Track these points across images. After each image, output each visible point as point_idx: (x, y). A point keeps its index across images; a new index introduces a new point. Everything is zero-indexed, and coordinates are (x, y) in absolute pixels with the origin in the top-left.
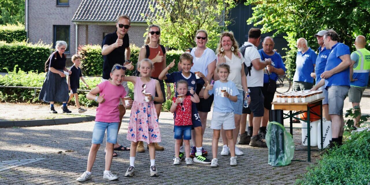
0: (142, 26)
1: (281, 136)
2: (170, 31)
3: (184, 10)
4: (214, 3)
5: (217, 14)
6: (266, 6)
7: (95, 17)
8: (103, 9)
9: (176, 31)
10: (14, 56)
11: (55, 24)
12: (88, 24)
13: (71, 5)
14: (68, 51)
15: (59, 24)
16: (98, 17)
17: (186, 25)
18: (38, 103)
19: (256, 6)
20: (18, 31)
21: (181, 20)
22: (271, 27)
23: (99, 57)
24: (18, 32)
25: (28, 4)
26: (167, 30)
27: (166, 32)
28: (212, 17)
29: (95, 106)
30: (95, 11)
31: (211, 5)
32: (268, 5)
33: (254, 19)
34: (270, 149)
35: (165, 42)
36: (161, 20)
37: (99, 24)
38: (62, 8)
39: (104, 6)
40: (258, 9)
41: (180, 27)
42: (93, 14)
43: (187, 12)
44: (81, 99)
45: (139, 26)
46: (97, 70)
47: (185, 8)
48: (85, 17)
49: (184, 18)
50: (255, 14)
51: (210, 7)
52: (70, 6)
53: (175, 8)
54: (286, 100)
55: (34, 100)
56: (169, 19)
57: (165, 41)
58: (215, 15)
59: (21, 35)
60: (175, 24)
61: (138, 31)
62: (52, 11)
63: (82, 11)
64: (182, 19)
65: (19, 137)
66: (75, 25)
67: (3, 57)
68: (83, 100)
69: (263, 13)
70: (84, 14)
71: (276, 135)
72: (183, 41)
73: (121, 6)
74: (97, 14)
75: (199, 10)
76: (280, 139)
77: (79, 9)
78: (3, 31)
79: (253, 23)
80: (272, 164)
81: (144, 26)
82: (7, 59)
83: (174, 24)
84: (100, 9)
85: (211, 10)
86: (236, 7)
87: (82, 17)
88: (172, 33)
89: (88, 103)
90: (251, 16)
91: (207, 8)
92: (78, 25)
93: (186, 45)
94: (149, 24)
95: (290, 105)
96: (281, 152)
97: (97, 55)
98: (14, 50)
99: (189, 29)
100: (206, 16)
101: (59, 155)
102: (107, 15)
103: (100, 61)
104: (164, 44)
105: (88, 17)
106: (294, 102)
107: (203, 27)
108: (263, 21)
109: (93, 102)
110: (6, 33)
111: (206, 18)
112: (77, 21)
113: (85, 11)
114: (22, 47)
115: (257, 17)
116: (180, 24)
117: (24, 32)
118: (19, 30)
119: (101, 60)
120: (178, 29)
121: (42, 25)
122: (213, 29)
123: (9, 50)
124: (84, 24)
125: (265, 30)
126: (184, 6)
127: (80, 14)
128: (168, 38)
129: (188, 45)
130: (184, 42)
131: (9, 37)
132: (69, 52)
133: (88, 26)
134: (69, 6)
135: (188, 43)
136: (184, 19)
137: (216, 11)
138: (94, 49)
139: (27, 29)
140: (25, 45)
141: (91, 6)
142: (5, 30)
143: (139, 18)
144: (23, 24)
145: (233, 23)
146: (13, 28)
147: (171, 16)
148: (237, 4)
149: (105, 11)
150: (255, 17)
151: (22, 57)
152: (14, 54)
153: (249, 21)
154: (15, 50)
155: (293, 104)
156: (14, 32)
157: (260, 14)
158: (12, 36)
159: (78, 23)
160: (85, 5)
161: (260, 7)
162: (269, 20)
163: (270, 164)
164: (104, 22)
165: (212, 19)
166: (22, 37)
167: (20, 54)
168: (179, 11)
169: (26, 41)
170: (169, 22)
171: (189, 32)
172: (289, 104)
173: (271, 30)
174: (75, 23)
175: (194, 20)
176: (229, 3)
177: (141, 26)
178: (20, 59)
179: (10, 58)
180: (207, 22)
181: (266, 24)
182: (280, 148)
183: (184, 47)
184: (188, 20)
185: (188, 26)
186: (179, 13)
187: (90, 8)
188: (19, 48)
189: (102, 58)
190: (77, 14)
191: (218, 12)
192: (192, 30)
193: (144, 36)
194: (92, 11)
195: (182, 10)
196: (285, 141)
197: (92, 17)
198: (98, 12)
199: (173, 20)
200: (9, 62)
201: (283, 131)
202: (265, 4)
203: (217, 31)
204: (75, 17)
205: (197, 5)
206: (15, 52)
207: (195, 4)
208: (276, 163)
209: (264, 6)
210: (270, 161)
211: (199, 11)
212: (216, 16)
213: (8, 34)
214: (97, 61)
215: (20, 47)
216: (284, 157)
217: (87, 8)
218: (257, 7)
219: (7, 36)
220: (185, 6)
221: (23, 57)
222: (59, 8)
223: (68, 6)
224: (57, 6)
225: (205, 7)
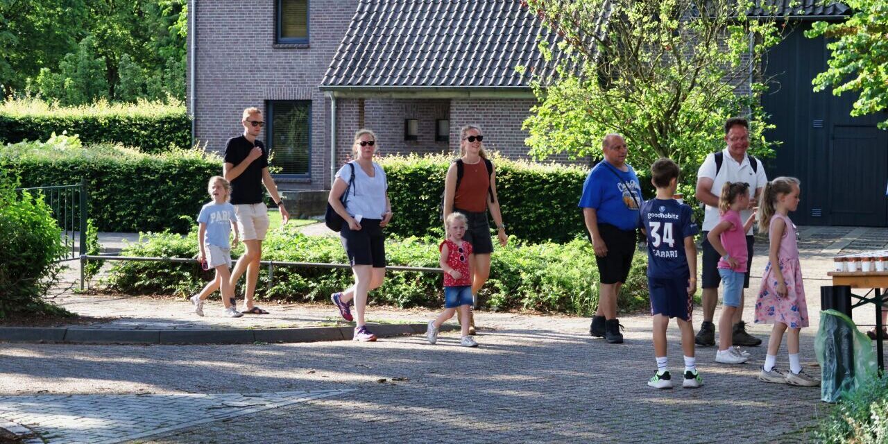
0: (516, 100)
1: (846, 340)
2: (595, 112)
3: (636, 55)
4: (719, 35)
5: (729, 63)
6: (868, 39)
7: (384, 77)
8: (405, 52)
9: (614, 111)
10: (170, 188)
11: (270, 97)
12: (365, 95)
13: (314, 44)
14: (307, 174)
15: (281, 97)
16: (393, 77)
17: (643, 97)
18: (279, 301)
19: (839, 39)
20: (170, 118)
21: (626, 82)
22: (882, 98)
23: (401, 187)
24: (169, 120)
25: (196, 43)
26: (587, 111)
27: (586, 116)
28: (713, 72)
29: (420, 305)
30: (383, 60)
31: (710, 38)
32: (873, 37)
33: (833, 76)
34: (825, 369)
35: (582, 145)
36: (570, 82)
37: (395, 96)
38: (288, 52)
39: (409, 44)
40: (844, 48)
41: (624, 100)
42: (379, 68)
43: (645, 59)
44: (384, 290)
45: (507, 100)
46: (397, 222)
47: (637, 49)
48: (356, 77)
49: (636, 76)
50: (836, 62)
51: (707, 45)
52: (312, 45)
53: (611, 50)
54: (859, 267)
55: (269, 293)
56: (594, 80)
57: (582, 142)
58: (722, 66)
59: (178, 129)
60: (611, 92)
61: (506, 113)
62: (261, 61)
63: (346, 60)
64: (628, 78)
65: (279, 358)
66: (328, 101)
67: (142, 192)
68: (390, 292)
69: (857, 59)
70: (352, 69)
71: (836, 338)
72: (633, 140)
73: (455, 44)
74: (388, 69)
75: (676, 53)
76: (845, 347)
77: (340, 56)
78: (128, 118)
79: (829, 88)
80: (828, 398)
81: (522, 100)
82: (153, 196)
83: (608, 93)
84: (396, 53)
85: (712, 53)
86: (781, 43)
87: (348, 77)
88: (603, 119)
89: (403, 297)
90: (826, 68)
91: (701, 48)
92: (338, 101)
93: (641, 150)
94: (537, 95)
95: (868, 276)
96: (847, 373)
97: (395, 183)
98: (171, 173)
99: (650, 106)
100: (698, 70)
101: (382, 384)
102: (416, 69)
103: (404, 198)
104: (579, 149)
105: (365, 77)
106: (875, 270)
107: (690, 100)
108: (859, 80)
109: (414, 296)
110: (135, 125)
111: (696, 74)
112: (333, 90)
113: (356, 61)
114: (192, 163)
115: (841, 70)
116: (623, 93)
117: (184, 122)
118: (172, 116)
119: (408, 196)
120: (619, 106)
121: (233, 101)
122: (718, 107)
123: (157, 173)
124: (353, 95)
125: (866, 107)
126: (634, 42)
127: (342, 68)
128: (592, 131)
129: (649, 151)
130: (637, 144)
131: (144, 136)
132: (310, 177)
133: (363, 103)
134: (309, 47)
135: (649, 146)
136: (636, 80)
137: (726, 56)
138: (387, 166)
139: (192, 111)
140: (200, 158)
141: (372, 44)
142: (132, 116)
143: (507, 77)
144: (181, 98)
145: (773, 87)
146: (153, 111)
147: (599, 73)
148: (783, 35)
149: (411, 60)
150: (834, 71)
151: (192, 188)
152: (170, 183)
153: (819, 83)
154: (174, 172)
155: (871, 273)
156: (158, 122)
157: (849, 61)
158: (152, 132)
159: (336, 94)
160: (354, 44)
161: (850, 41)
162: (875, 78)
163: (825, 399)
164: (408, 91)
165: (713, 79)
166: (180, 134)
167: (186, 183)
168: (622, 57)
169: (201, 146)
170: (594, 87)
171: (649, 117)
172: (864, 274)
173: (881, 107)
174: (328, 94)
175: (664, 83)
176: (762, 32)
177: (512, 100)
178: (188, 197)
179: (160, 194)
180: (701, 84)
181: (867, 90)
182: (846, 364)
183: (637, 158)
184: (646, 82)
185: (647, 98)
186: (621, 62)
187: (369, 52)
188: (185, 165)
189: (408, 189)
190: (333, 68)
191: (732, 56)
192: (659, 110)
193: (523, 128)
194: (374, 61)
195: (629, 55)
196: (855, 352)
197: (374, 77)
198: (392, 61)
199: (604, 83)
200: (157, 205)
201: (851, 331)
202: (864, 34)
203: (730, 110)
204: (329, 76)
205: (670, 40)
206: (174, 178)
207: (664, 38)
208: (837, 396)
209: (860, 38)
210: (825, 393)
211: (679, 58)
212: (725, 68)
213: (142, 128)
214: (396, 198)
215: (185, 162)
216: (853, 383)
217: (360, 52)
218: (840, 44)
219: (138, 135)
220: (639, 43)
221: (195, 189)
222: (281, 53)
223: (305, 45)
224: (276, 46)
225: (695, 44)
